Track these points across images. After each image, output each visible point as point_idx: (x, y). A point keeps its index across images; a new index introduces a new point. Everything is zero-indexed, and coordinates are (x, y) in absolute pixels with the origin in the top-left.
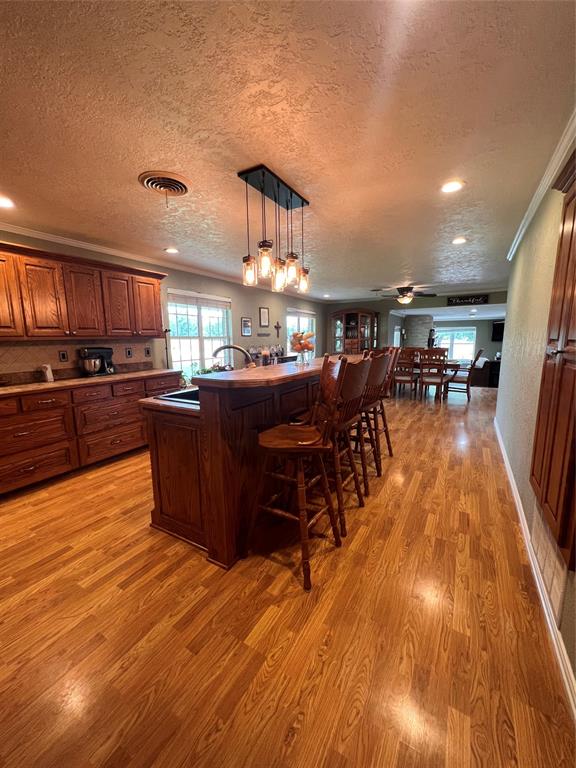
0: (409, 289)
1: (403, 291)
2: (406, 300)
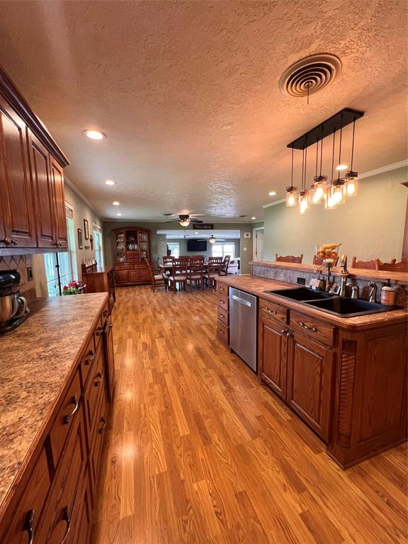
0: (187, 217)
1: (184, 218)
2: (186, 224)
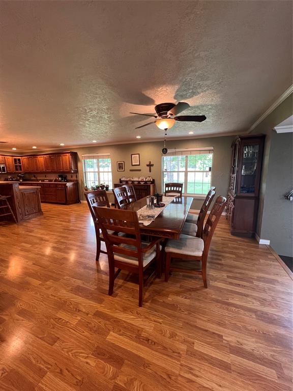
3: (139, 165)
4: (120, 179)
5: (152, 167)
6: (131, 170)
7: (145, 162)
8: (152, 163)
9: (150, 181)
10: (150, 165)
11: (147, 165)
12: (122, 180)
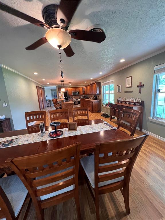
3: (131, 87)
4: (118, 99)
5: (142, 88)
6: (126, 92)
7: (136, 83)
8: (142, 84)
9: (139, 103)
10: (141, 86)
11: (138, 86)
12: (119, 100)
